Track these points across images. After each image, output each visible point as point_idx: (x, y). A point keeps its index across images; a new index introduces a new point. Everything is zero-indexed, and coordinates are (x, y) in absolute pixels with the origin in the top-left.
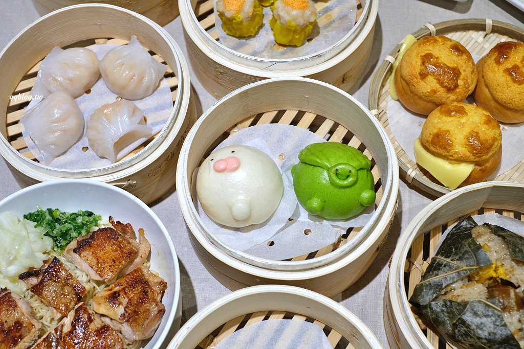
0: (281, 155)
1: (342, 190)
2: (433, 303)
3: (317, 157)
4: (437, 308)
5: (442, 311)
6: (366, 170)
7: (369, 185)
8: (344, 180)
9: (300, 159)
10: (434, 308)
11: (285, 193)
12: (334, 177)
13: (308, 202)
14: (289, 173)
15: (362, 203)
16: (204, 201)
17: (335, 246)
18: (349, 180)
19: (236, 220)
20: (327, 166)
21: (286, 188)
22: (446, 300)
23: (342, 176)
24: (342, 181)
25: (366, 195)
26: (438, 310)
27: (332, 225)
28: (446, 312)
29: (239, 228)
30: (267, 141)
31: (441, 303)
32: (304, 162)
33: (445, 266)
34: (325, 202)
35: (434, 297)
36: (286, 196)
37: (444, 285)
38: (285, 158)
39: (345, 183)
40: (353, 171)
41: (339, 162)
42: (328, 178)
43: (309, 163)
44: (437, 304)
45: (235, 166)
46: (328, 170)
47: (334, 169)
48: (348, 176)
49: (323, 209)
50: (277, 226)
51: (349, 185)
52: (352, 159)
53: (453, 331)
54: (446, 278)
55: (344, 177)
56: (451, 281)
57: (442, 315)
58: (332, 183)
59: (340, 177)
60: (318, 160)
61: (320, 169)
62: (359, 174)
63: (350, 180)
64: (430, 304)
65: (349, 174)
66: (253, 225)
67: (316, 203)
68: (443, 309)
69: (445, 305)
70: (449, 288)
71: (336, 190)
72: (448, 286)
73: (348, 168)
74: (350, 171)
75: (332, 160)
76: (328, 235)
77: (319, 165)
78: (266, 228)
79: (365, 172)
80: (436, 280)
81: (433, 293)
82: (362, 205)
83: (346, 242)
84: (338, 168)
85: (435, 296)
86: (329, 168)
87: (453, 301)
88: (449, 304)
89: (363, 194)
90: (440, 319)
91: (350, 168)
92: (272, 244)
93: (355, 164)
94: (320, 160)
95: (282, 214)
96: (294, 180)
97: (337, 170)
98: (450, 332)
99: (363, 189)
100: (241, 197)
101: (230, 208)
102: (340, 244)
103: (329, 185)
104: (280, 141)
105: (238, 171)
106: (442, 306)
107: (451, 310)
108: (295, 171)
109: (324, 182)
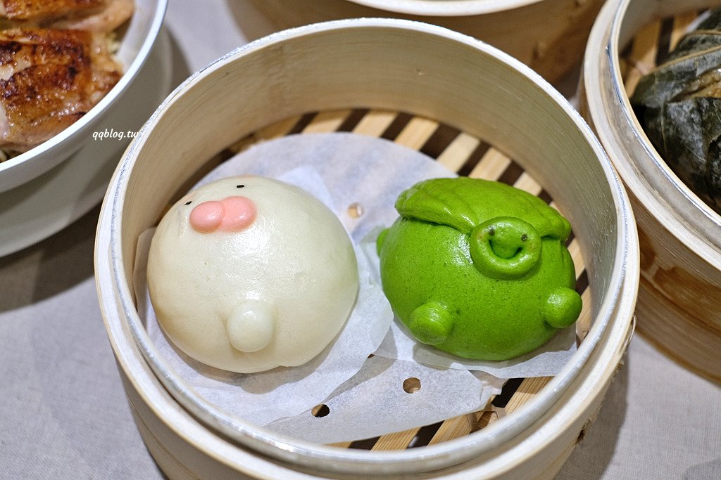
0: (354, 207)
1: (504, 285)
2: (674, 105)
3: (444, 202)
4: (679, 113)
5: (691, 121)
6: (559, 242)
7: (566, 277)
8: (508, 258)
9: (400, 211)
10: (674, 115)
11: (361, 296)
12: (484, 250)
13: (418, 310)
14: (372, 248)
15: (548, 320)
16: (161, 303)
17: (478, 422)
18: (522, 260)
19: (237, 353)
20: (466, 224)
21: (365, 286)
22: (701, 99)
23: (504, 247)
24: (503, 261)
25: (559, 300)
26: (682, 119)
27: (471, 371)
28: (697, 124)
29: (244, 376)
30: (322, 173)
31: (688, 105)
32: (409, 217)
33: (704, 41)
34: (458, 312)
35: (674, 95)
36: (364, 303)
37: (699, 72)
38: (363, 213)
39: (512, 265)
40: (532, 237)
41: (497, 215)
42: (468, 254)
43: (422, 217)
44: (681, 107)
45: (242, 217)
46: (470, 233)
47: (485, 231)
48: (519, 250)
49: (452, 329)
50: (339, 374)
51: (520, 270)
52: (527, 212)
53: (709, 165)
54: (704, 59)
55: (509, 252)
56: (715, 64)
57: (689, 130)
58: (479, 265)
59: (499, 250)
60: (446, 209)
61: (450, 233)
62: (544, 249)
63: (525, 258)
64: (666, 107)
65: (520, 243)
66: (280, 369)
67: (435, 315)
68: (692, 116)
69: (699, 108)
70: (709, 78)
71: (486, 284)
72: (706, 73)
73: (520, 229)
74: (524, 237)
75: (479, 210)
76: (463, 393)
77: (448, 222)
78: (312, 379)
79: (556, 245)
80: (682, 64)
81: (676, 87)
82: (547, 325)
83: (504, 415)
84: (494, 227)
85: (678, 91)
86: (472, 229)
87: (716, 99)
88: (705, 104)
89: (553, 297)
90: (683, 138)
91: (525, 230)
92: (323, 411)
93: (538, 222)
94: (451, 208)
95: (350, 347)
96: (381, 264)
97: (492, 233)
98: (703, 168)
99: (552, 286)
100: (253, 295)
101: (225, 322)
102: (490, 421)
103: (470, 269)
104: (353, 175)
105: (249, 231)
106: (692, 112)
107: (709, 117)
108: (384, 243)
109: (459, 262)
